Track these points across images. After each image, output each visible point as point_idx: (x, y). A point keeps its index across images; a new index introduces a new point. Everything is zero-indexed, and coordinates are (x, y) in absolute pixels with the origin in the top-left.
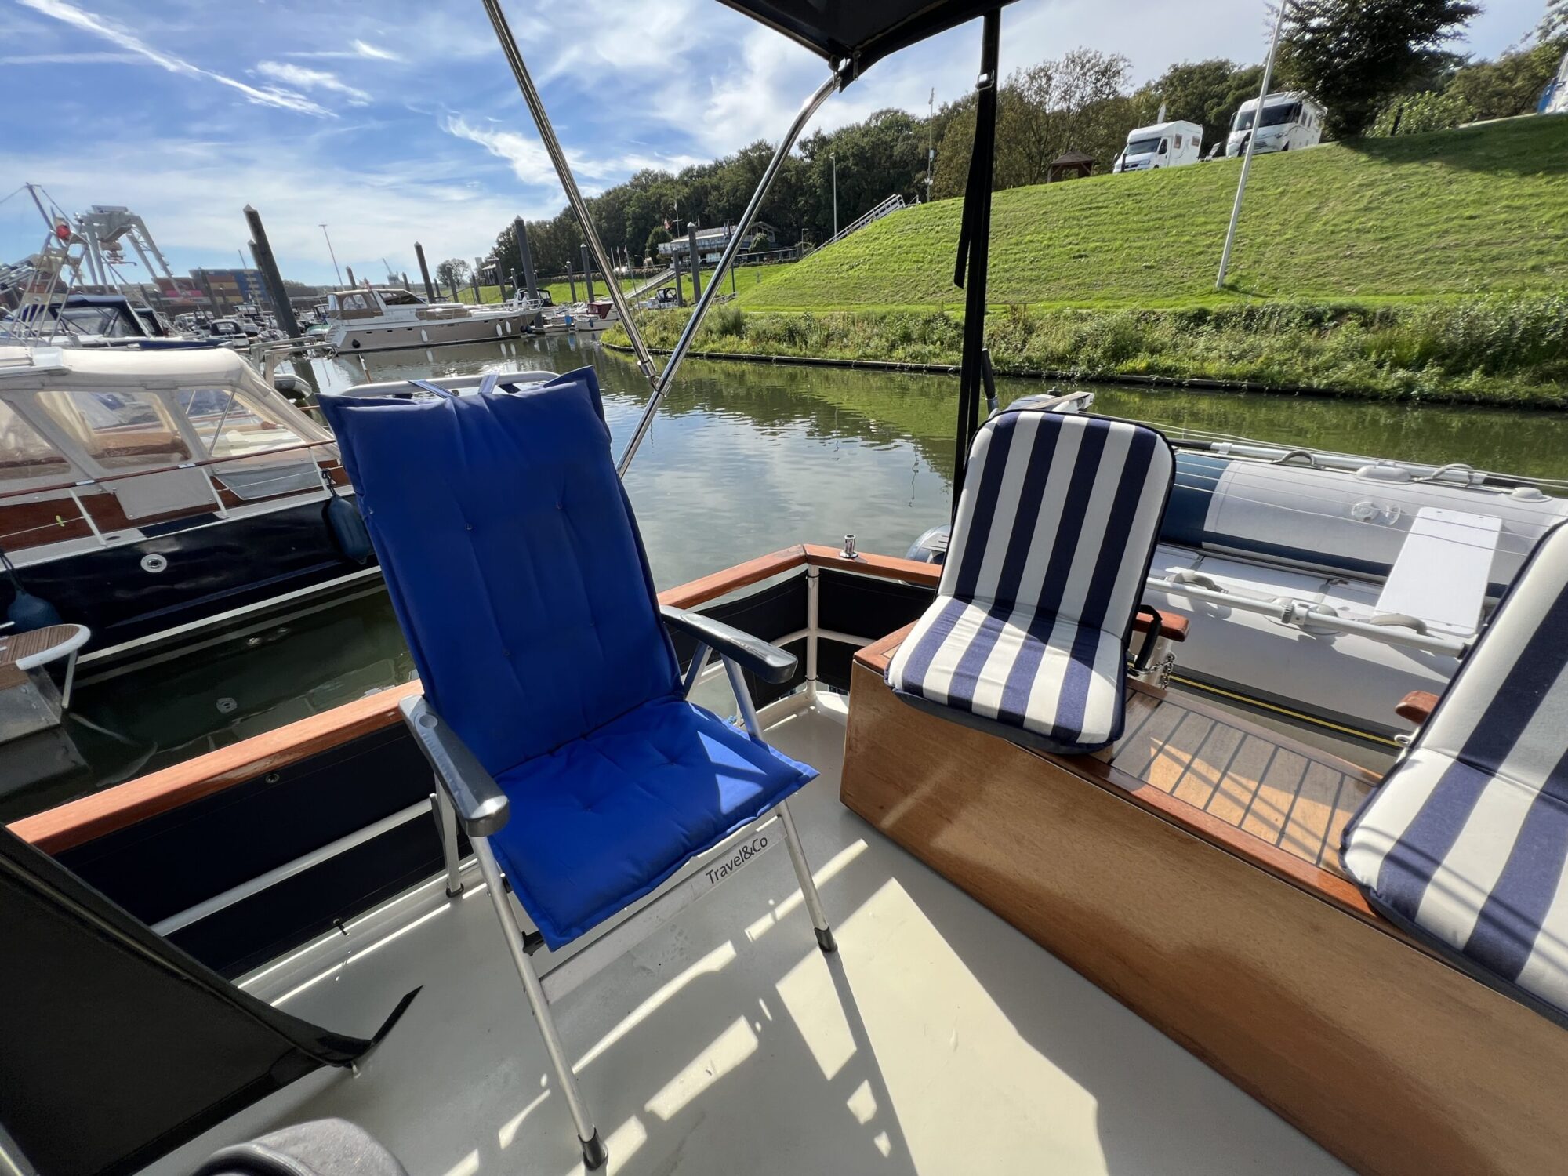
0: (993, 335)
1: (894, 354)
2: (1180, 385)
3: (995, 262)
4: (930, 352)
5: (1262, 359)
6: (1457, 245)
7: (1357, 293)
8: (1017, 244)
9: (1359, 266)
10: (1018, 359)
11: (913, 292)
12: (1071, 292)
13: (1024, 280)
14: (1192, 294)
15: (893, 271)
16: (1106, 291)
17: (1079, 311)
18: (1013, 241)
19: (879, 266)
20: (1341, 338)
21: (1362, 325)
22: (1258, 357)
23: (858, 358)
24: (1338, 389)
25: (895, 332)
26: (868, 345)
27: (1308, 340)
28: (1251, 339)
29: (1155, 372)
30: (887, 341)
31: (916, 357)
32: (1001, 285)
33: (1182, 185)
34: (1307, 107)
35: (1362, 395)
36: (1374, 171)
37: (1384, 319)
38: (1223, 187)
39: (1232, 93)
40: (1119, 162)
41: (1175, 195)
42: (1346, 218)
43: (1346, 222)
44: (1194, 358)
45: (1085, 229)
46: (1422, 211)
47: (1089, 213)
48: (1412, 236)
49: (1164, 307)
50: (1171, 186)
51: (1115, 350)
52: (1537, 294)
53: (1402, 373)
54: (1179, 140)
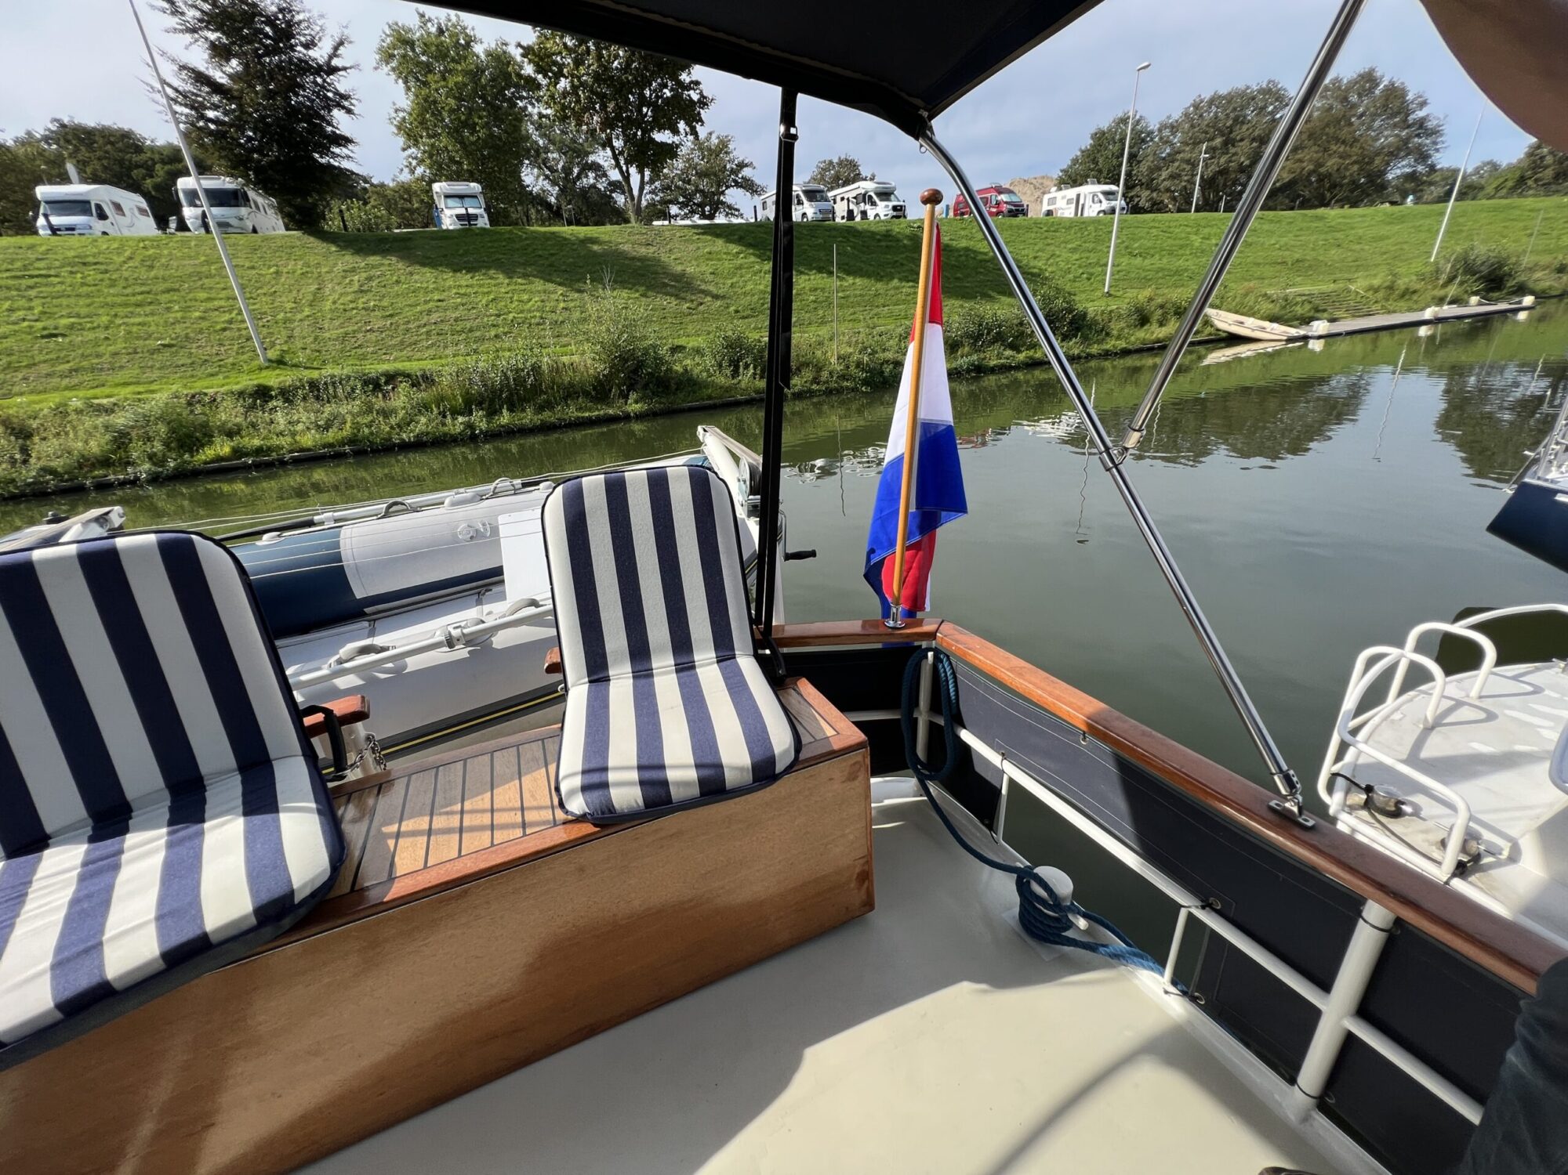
2: (282, 463)
5: (348, 425)
6: (442, 321)
7: (395, 360)
9: (383, 339)
12: (67, 380)
14: (240, 372)
16: (120, 376)
17: (96, 401)
21: (413, 385)
22: (344, 423)
24: (425, 439)
27: (379, 402)
28: (328, 409)
29: (247, 455)
33: (154, 258)
34: (251, 194)
35: (445, 441)
36: (349, 259)
37: (426, 380)
38: (208, 263)
39: (158, 167)
40: (41, 221)
41: (152, 267)
42: (349, 298)
43: (351, 302)
44: (281, 434)
45: (36, 303)
46: (404, 295)
47: (31, 282)
48: (409, 313)
49: (212, 387)
50: (138, 258)
51: (178, 440)
52: (507, 354)
53: (461, 419)
54: (118, 207)
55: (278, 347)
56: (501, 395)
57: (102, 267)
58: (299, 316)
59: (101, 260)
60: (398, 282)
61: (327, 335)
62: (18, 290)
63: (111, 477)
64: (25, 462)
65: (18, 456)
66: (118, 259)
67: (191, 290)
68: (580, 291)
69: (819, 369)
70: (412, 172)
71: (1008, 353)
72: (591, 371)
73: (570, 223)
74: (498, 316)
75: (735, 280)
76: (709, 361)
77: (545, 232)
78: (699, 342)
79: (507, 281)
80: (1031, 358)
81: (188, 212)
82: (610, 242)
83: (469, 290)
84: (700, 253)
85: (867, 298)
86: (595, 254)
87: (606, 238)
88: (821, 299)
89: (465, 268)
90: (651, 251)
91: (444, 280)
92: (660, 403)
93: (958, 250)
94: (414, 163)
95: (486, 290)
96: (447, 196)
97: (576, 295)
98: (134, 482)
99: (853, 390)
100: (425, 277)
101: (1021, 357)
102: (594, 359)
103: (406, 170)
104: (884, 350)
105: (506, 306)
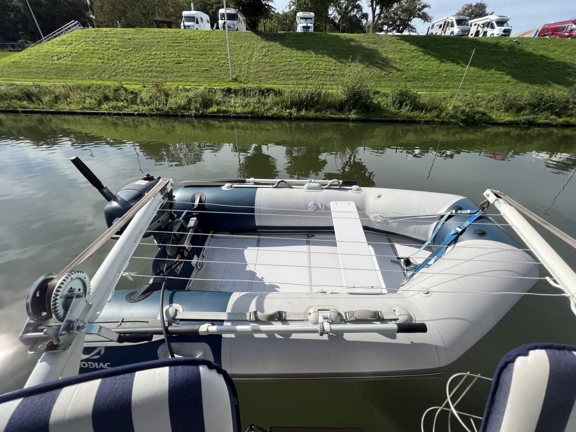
0: (151, 97)
1: (103, 107)
2: (230, 117)
3: (142, 62)
4: (122, 105)
5: (252, 107)
6: (289, 70)
7: (270, 84)
8: (150, 55)
9: (268, 75)
10: (166, 109)
11: (104, 75)
12: (180, 79)
13: (158, 72)
14: (224, 82)
15: (88, 62)
16: (193, 79)
17: (186, 87)
18: (147, 53)
19: (77, 59)
20: (271, 99)
21: (275, 95)
22: (251, 106)
23: (81, 109)
24: (274, 116)
25: (99, 95)
26: (84, 102)
27: (263, 100)
28: (247, 99)
29: (221, 112)
30: (96, 100)
31: (115, 108)
32: (148, 74)
33: (208, 38)
34: (239, 16)
35: (281, 118)
36: (263, 43)
37: (278, 93)
38: (222, 41)
39: (214, 5)
40: (182, 24)
41: (207, 41)
42: (261, 58)
43: (261, 59)
44: (231, 106)
45: (177, 51)
46: (278, 58)
47: (176, 44)
48: (278, 66)
49: (216, 86)
50: (204, 38)
51: (204, 104)
52: (310, 86)
53: (288, 111)
54: (202, 19)
55: (236, 74)
56: (304, 103)
57: (194, 41)
58: (244, 63)
59: (195, 38)
60: (277, 53)
61: (251, 71)
62: (173, 47)
63: (185, 113)
64: (166, 104)
65: (165, 102)
66: (199, 38)
67: (216, 51)
68: (341, 62)
69: (441, 111)
70: (290, 8)
71: (553, 117)
72: (340, 98)
73: (343, 32)
74: (309, 70)
75: (409, 63)
76: (390, 100)
77: (334, 35)
78: (388, 91)
79: (315, 55)
80: (567, 122)
81: (221, 22)
82: (359, 41)
83: (301, 58)
84: (397, 49)
85: (474, 78)
86: (351, 46)
87: (357, 39)
88: (449, 76)
89: (301, 49)
90: (375, 46)
91: (293, 53)
92: (364, 116)
93: (536, 56)
94: (292, 4)
95: (306, 59)
96: (302, 18)
97: (340, 64)
98: (190, 116)
99: (455, 124)
100: (287, 51)
101: (561, 120)
102: (342, 93)
103: (288, 7)
104: (478, 106)
105: (312, 66)
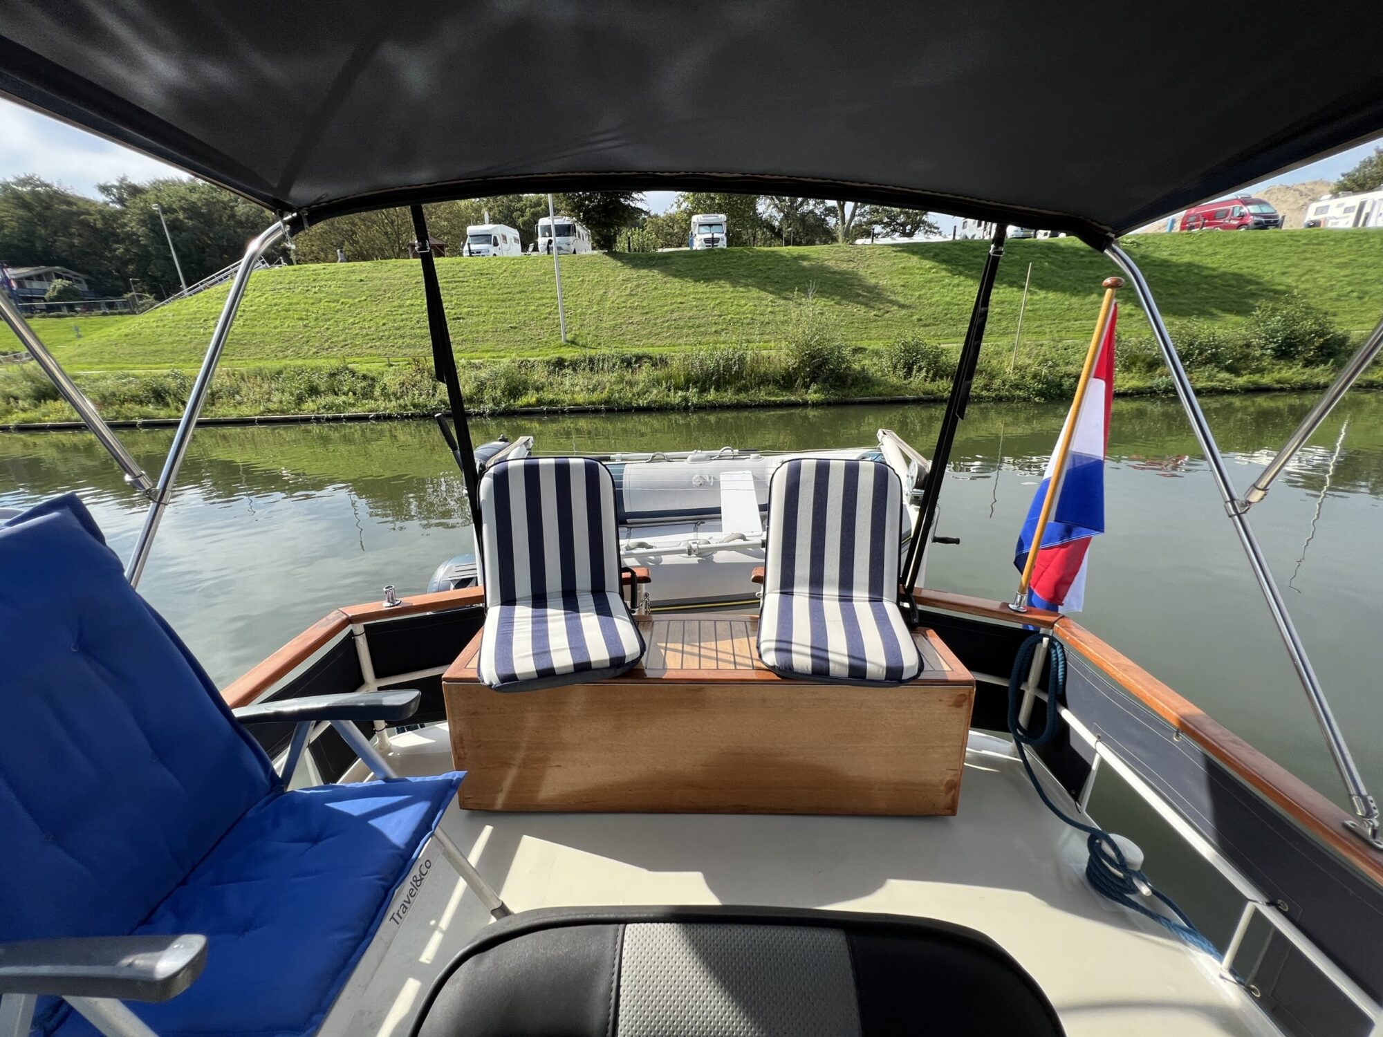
0: (403, 384)
1: (305, 406)
2: (562, 412)
3: (384, 321)
4: (344, 402)
5: (607, 390)
6: (680, 318)
7: (643, 346)
8: (400, 307)
9: (638, 329)
10: (431, 402)
11: (306, 347)
12: (460, 346)
13: (416, 336)
14: (549, 347)
15: (275, 328)
16: (485, 346)
17: (473, 361)
18: (396, 303)
19: (256, 322)
20: (644, 374)
21: (652, 365)
22: (604, 388)
23: (262, 413)
24: (653, 405)
25: (298, 386)
26: (269, 400)
27: (628, 376)
28: (596, 377)
29: (543, 404)
30: (292, 395)
31: (330, 408)
32: (396, 341)
33: (517, 271)
34: (578, 228)
35: (666, 409)
36: (628, 272)
37: (662, 362)
38: (545, 274)
40: (466, 248)
41: (515, 276)
42: (622, 300)
43: (623, 302)
44: (566, 392)
45: (455, 297)
46: (658, 298)
47: (454, 285)
48: (658, 312)
49: (534, 356)
50: (510, 270)
51: (510, 390)
52: (723, 346)
53: (680, 393)
54: (504, 238)
55: (573, 332)
56: (712, 377)
57: (490, 276)
58: (590, 312)
59: (490, 272)
60: (656, 288)
61: (604, 325)
62: (448, 290)
63: (472, 410)
66: (499, 271)
67: (532, 292)
68: (785, 299)
69: (992, 377)
71: (1224, 375)
72: (783, 365)
73: (787, 243)
74: (720, 316)
75: (923, 292)
76: (886, 363)
77: (768, 251)
78: (879, 345)
79: (731, 289)
80: (1254, 383)
81: (542, 241)
82: (818, 259)
83: (704, 296)
84: (894, 268)
85: (1057, 312)
86: (804, 269)
87: (815, 255)
88: (1008, 311)
89: (703, 279)
90: (852, 266)
91: (687, 288)
92: (836, 395)
93: (1177, 265)
95: (715, 296)
96: (701, 225)
97: (782, 302)
98: (481, 415)
99: (1024, 399)
100: (675, 284)
101: (1241, 381)
102: (787, 355)
104: (1067, 364)
105: (727, 309)
